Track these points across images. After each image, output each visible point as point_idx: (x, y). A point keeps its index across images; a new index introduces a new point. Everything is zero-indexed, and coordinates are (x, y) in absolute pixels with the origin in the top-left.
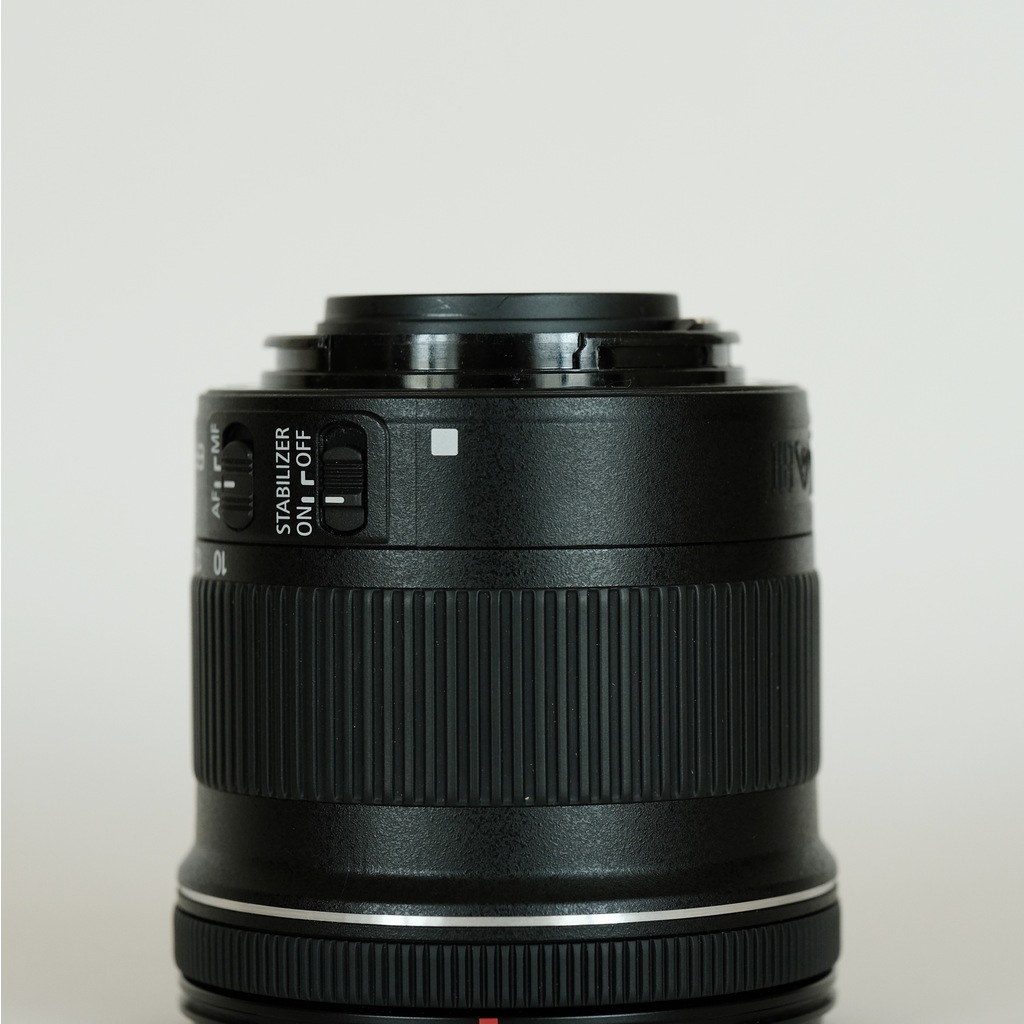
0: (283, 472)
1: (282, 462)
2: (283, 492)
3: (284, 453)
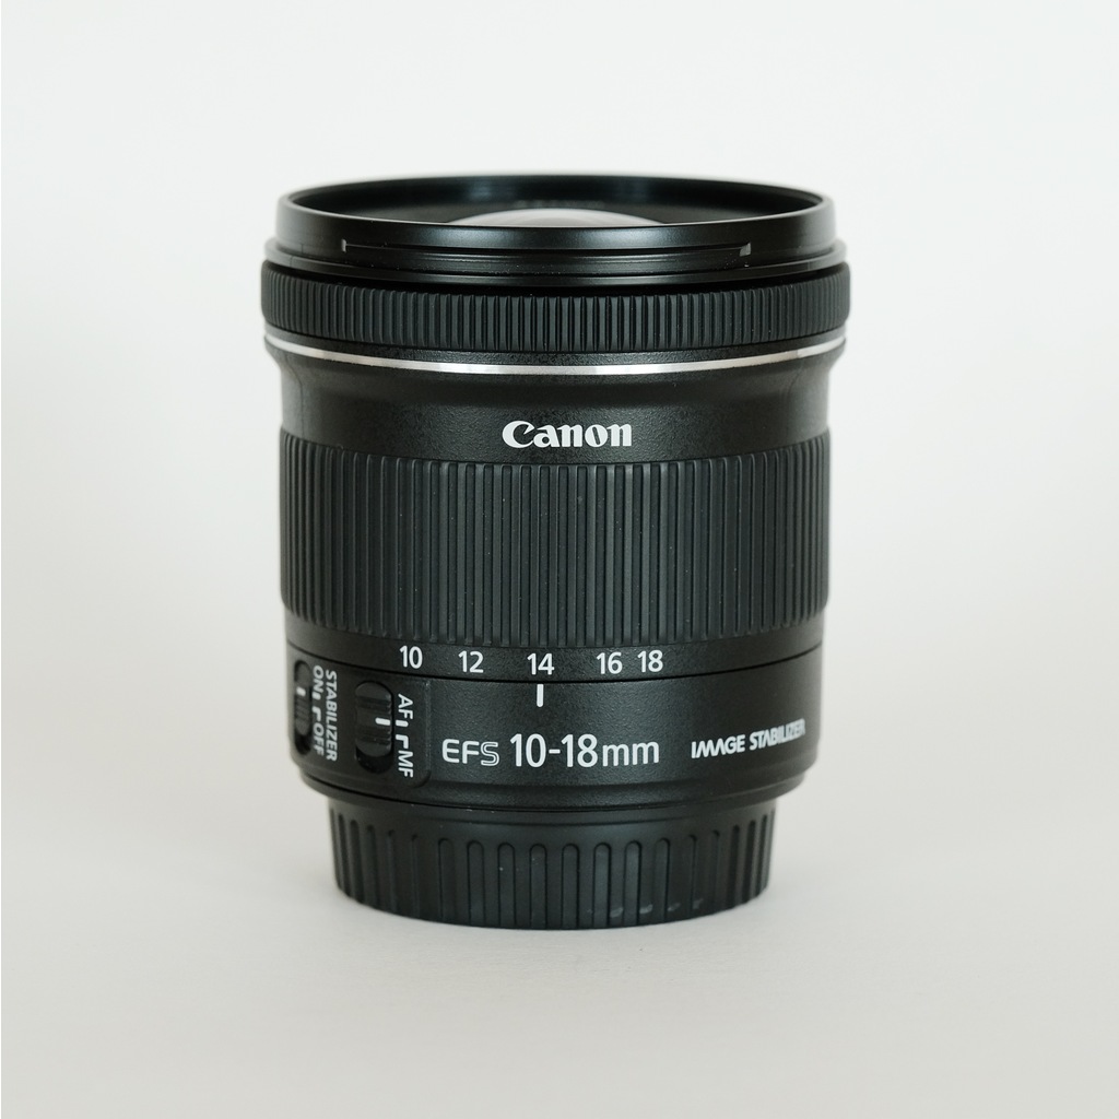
0: (331, 723)
1: (332, 731)
2: (332, 706)
3: (331, 739)
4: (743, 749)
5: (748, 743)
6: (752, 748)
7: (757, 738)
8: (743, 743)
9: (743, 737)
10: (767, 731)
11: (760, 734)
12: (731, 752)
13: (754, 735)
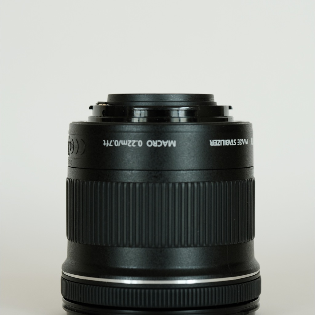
4: (238, 140)
5: (237, 141)
6: (235, 140)
7: (234, 143)
8: (238, 142)
9: (238, 144)
10: (230, 145)
11: (233, 144)
12: (241, 140)
13: (235, 145)
